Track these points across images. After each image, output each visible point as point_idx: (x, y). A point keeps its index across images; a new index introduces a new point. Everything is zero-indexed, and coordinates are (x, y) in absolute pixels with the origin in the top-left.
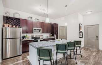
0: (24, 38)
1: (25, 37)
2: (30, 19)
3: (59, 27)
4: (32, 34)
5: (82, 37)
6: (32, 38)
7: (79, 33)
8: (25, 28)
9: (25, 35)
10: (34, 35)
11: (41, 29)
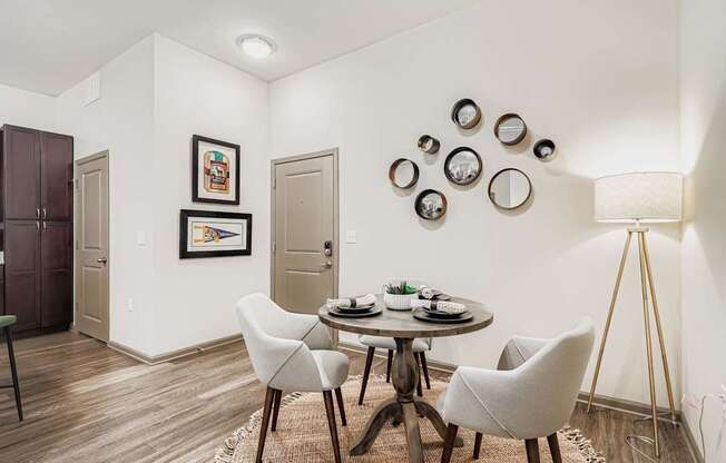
5: (248, 252)
7: (185, 215)
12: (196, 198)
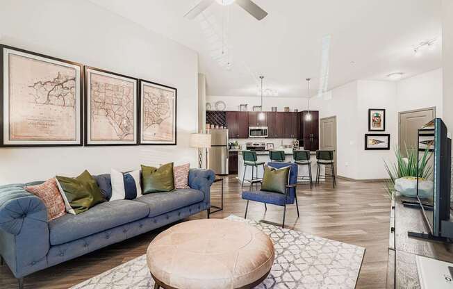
0: (232, 147)
1: (233, 145)
2: (243, 109)
3: (322, 120)
4: (248, 141)
5: (388, 149)
6: (248, 148)
7: (366, 136)
8: (235, 127)
9: (234, 141)
10: (253, 141)
11: (267, 128)
12: (370, 130)
